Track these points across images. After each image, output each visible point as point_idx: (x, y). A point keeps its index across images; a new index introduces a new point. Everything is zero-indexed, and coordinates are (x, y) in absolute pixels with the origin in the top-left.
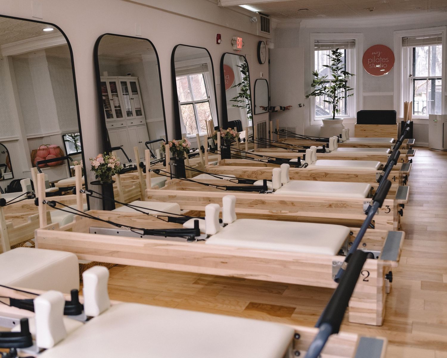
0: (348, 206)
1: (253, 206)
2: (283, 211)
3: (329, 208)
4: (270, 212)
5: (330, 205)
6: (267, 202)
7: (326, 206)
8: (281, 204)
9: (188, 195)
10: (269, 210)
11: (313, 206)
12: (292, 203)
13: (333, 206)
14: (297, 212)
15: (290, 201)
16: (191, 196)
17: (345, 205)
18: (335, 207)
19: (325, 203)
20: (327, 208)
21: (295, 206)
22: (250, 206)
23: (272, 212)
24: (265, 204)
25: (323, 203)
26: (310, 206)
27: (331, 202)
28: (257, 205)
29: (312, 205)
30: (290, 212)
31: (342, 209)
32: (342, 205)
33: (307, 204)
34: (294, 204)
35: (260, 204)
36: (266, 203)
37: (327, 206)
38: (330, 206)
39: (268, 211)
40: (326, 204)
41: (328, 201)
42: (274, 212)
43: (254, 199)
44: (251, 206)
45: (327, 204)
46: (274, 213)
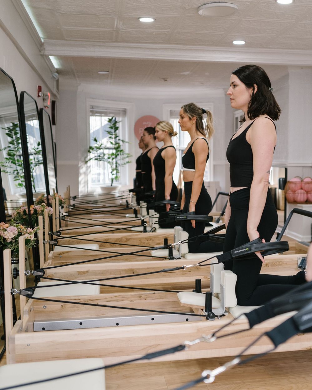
0: (284, 263)
1: (186, 274)
3: (266, 268)
5: (267, 264)
9: (105, 269)
10: (203, 276)
13: (269, 265)
16: (109, 270)
17: (281, 263)
18: (272, 266)
20: (264, 268)
22: (182, 274)
24: (199, 270)
31: (278, 267)
32: (277, 263)
35: (194, 270)
44: (184, 274)
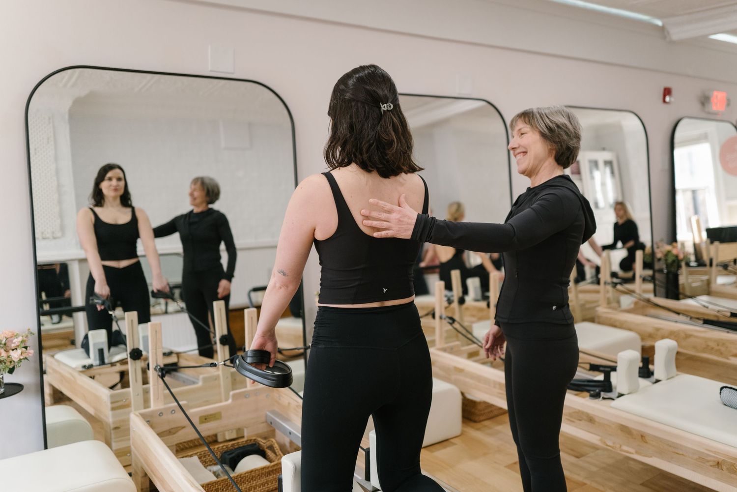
2: (625, 448)
3: (716, 470)
4: (601, 440)
6: (597, 419)
7: (708, 461)
8: (622, 431)
11: (683, 455)
12: (642, 436)
13: (724, 468)
14: (651, 457)
15: (639, 431)
18: (727, 469)
19: (708, 455)
20: (711, 468)
21: (646, 443)
23: (605, 443)
24: (594, 423)
25: (702, 453)
26: (676, 451)
27: (721, 458)
28: (580, 420)
29: (681, 453)
30: (637, 453)
33: (670, 446)
34: (645, 440)
35: (586, 420)
36: (595, 421)
37: (711, 463)
38: (718, 464)
39: (598, 438)
40: (709, 459)
41: (715, 452)
42: (609, 444)
43: (575, 409)
45: (712, 459)
46: (609, 446)
